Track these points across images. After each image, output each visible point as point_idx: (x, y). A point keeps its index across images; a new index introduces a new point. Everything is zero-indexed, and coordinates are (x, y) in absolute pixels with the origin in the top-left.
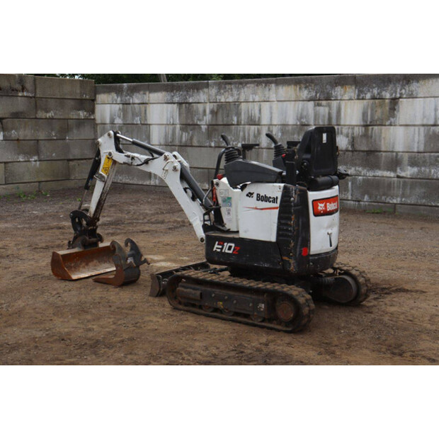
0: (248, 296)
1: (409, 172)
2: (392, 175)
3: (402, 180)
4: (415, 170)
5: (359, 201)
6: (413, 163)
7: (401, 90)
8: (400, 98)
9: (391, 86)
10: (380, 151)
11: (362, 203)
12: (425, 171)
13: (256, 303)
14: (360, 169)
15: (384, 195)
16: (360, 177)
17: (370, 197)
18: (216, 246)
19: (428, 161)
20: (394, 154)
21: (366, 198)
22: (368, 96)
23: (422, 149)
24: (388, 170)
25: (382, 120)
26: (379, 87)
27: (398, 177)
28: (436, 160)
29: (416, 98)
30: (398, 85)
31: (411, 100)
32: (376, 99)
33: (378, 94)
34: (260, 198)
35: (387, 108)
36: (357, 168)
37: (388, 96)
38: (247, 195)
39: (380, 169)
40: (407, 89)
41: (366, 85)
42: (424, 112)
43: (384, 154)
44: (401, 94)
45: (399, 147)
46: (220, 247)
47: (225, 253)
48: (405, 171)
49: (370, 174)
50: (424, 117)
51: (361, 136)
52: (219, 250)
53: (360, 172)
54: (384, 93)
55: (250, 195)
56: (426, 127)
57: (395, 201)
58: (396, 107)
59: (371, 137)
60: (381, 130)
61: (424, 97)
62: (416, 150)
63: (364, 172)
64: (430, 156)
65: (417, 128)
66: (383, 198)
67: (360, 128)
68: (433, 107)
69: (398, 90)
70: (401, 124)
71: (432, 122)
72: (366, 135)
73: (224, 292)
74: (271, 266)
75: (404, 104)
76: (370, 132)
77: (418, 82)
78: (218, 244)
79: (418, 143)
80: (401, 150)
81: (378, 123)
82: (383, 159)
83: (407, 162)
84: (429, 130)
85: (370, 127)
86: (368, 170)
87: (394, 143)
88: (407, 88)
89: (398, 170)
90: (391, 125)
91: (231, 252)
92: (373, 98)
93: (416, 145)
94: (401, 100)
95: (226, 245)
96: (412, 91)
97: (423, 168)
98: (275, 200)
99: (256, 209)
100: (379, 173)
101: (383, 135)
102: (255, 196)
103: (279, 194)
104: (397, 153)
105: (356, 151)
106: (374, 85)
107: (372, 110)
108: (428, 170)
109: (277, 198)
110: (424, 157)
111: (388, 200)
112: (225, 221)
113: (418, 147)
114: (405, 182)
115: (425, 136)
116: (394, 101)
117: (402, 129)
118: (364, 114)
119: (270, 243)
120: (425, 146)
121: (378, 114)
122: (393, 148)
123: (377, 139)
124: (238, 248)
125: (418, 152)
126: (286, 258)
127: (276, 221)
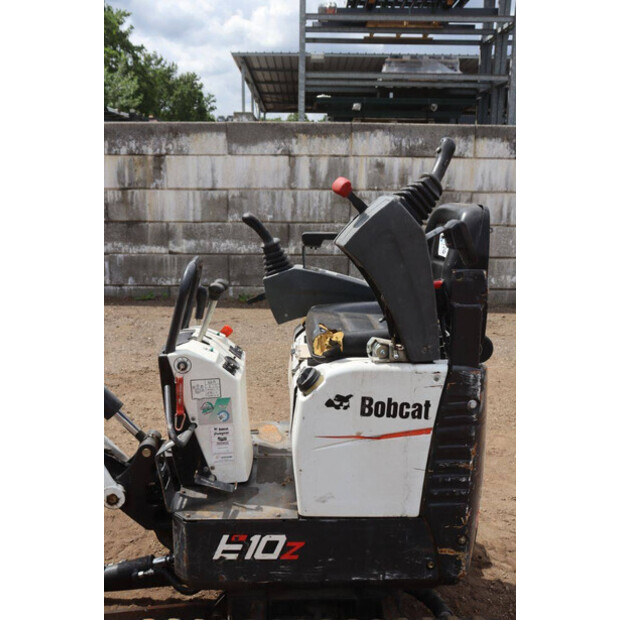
1: (184, 246)
2: (163, 250)
3: (176, 257)
4: (192, 243)
5: (120, 286)
6: (189, 234)
7: (167, 145)
8: (167, 154)
9: (153, 140)
10: (145, 222)
11: (125, 288)
12: (204, 244)
14: (120, 244)
15: (154, 276)
16: (120, 256)
17: (136, 280)
18: (223, 545)
19: (207, 232)
20: (164, 224)
21: (131, 281)
22: (124, 150)
23: (199, 218)
24: (157, 244)
25: (145, 182)
26: (137, 140)
27: (171, 253)
28: (217, 231)
29: (187, 155)
30: (162, 138)
31: (180, 157)
32: (135, 154)
33: (137, 148)
34: (372, 408)
35: (151, 167)
36: (115, 244)
37: (150, 151)
38: (329, 404)
39: (146, 243)
40: (175, 144)
41: (119, 136)
42: (198, 174)
43: (150, 225)
44: (167, 150)
45: (170, 216)
46: (238, 547)
48: (179, 245)
49: (134, 251)
50: (199, 178)
51: (118, 202)
52: (233, 557)
53: (120, 249)
54: (144, 148)
56: (203, 192)
57: (169, 283)
58: (162, 166)
59: (132, 203)
60: (144, 195)
61: (198, 155)
62: (191, 219)
63: (125, 248)
64: (210, 227)
65: (191, 193)
66: (154, 280)
67: (116, 192)
68: (209, 167)
69: (164, 145)
70: (171, 186)
71: (209, 186)
72: (124, 201)
74: (405, 577)
75: (172, 163)
76: (129, 197)
77: (188, 135)
78: (229, 542)
79: (194, 210)
80: (173, 219)
81: (140, 185)
82: (150, 231)
83: (181, 234)
84: (206, 195)
85: (129, 191)
86: (130, 246)
87: (163, 211)
88: (174, 142)
89: (171, 244)
90: (157, 188)
91: (274, 556)
92: (131, 153)
93: (191, 213)
94: (167, 157)
95: (258, 541)
96: (182, 147)
97: (202, 241)
98: (420, 411)
99: (359, 437)
100: (146, 249)
101: (148, 202)
102: (355, 404)
103: (434, 396)
104: (168, 223)
105: (112, 222)
106: (131, 137)
107: (130, 169)
108: (208, 243)
109: (428, 404)
110: (202, 227)
111: (160, 282)
112: (210, 459)
113: (194, 216)
114: (180, 259)
115: (202, 202)
116: (159, 159)
117: (172, 193)
118: (120, 175)
120: (203, 214)
121: (139, 174)
122: (163, 216)
123: (140, 206)
124: (299, 545)
125: (195, 222)
126: (448, 551)
127: (424, 465)
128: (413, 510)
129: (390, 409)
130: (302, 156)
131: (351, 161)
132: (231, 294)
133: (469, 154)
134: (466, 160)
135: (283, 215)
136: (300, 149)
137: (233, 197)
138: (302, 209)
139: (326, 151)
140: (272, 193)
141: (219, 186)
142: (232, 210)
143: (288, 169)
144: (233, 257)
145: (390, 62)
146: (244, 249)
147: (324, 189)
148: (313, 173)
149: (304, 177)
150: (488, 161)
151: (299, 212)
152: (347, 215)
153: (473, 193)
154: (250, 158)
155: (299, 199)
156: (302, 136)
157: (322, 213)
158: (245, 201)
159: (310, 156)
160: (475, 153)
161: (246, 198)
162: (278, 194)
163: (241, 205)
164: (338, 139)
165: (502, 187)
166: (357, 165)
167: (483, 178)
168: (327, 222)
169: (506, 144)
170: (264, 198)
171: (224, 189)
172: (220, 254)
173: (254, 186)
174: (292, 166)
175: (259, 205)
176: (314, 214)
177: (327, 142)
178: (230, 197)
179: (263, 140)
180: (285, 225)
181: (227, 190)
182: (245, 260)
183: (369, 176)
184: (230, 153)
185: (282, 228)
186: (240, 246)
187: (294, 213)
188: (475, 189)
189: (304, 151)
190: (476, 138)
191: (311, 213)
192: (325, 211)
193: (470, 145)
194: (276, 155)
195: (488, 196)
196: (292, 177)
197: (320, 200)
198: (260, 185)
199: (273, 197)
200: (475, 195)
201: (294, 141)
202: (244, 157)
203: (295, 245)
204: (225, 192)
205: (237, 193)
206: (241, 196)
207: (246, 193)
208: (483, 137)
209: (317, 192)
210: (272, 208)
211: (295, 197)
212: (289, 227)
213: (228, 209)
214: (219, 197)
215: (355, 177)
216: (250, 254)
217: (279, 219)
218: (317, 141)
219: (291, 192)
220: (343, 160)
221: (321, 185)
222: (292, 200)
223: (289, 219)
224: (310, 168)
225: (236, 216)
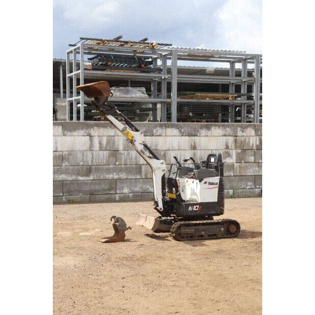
0: (216, 226)
13: (220, 228)
18: (190, 208)
34: (210, 184)
38: (204, 183)
46: (192, 208)
47: (194, 211)
52: (191, 210)
55: (206, 183)
64: (54, 169)
73: (204, 227)
91: (197, 209)
95: (195, 207)
98: (216, 184)
99: (208, 189)
102: (208, 183)
103: (218, 182)
119: (215, 202)
124: (201, 207)
126: (222, 208)
127: (217, 192)
128: (216, 201)
129: (212, 184)
130: (95, 136)
131: (116, 138)
132: (64, 200)
133: (163, 134)
134: (162, 137)
135: (87, 162)
136: (95, 133)
137: (65, 155)
138: (96, 159)
139: (105, 134)
140: (83, 152)
141: (59, 150)
142: (64, 160)
143: (89, 142)
144: (65, 182)
145: (115, 90)
146: (70, 178)
147: (105, 150)
148: (100, 143)
149: (96, 146)
150: (171, 137)
151: (94, 161)
152: (115, 161)
153: (166, 150)
154: (73, 137)
155: (94, 155)
156: (95, 127)
157: (105, 161)
158: (70, 157)
159: (99, 136)
160: (166, 134)
161: (71, 155)
162: (85, 153)
163: (69, 158)
164: (111, 129)
165: (177, 148)
166: (118, 140)
167: (169, 144)
168: (106, 165)
169: (177, 130)
170: (79, 155)
171: (61, 151)
172: (59, 181)
173: (74, 150)
174: (91, 140)
175: (77, 158)
176: (101, 162)
177: (106, 130)
178: (64, 155)
179: (78, 129)
180: (88, 167)
181: (62, 151)
182: (70, 183)
183: (124, 144)
184: (64, 135)
185: (87, 168)
186: (68, 177)
187: (92, 161)
188: (166, 149)
189: (97, 134)
190: (166, 128)
191: (100, 161)
192: (106, 160)
193: (164, 131)
194: (84, 136)
195: (172, 151)
196: (91, 145)
197: (103, 156)
198: (77, 149)
199: (83, 154)
200: (167, 152)
201: (92, 129)
202: (70, 137)
203: (93, 175)
204: (61, 153)
205: (67, 153)
206: (69, 154)
207: (71, 153)
208: (168, 127)
209: (103, 152)
210: (83, 159)
211: (92, 154)
212: (90, 168)
213: (63, 160)
214: (59, 155)
215: (118, 145)
216: (73, 181)
217: (86, 164)
218: (101, 130)
219: (91, 152)
220: (113, 138)
221: (104, 149)
222: (91, 156)
223: (90, 164)
224: (99, 141)
225: (67, 163)
